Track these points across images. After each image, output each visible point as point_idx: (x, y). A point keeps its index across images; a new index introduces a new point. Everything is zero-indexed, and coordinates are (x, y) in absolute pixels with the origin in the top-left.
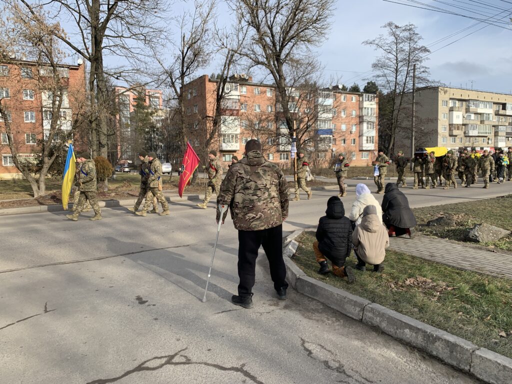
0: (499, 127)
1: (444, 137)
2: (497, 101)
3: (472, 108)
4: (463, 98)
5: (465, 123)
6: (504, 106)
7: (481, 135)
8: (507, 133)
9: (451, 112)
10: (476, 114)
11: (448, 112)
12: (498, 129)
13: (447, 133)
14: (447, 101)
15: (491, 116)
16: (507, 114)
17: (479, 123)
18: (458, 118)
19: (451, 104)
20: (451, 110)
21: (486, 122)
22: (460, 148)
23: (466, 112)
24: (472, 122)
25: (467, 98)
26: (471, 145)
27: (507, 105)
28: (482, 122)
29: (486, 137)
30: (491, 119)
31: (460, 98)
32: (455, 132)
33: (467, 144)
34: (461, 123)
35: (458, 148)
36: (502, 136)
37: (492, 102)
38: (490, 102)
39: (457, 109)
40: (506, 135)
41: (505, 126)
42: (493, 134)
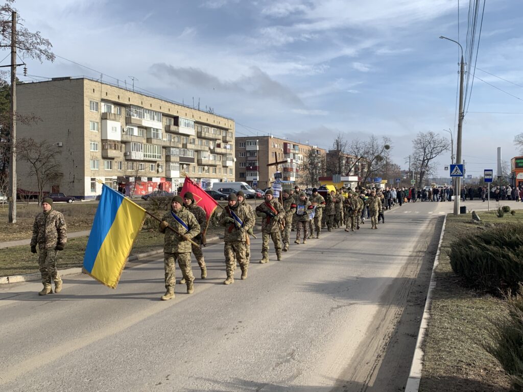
0: (172, 149)
1: (94, 160)
2: (166, 112)
3: (135, 117)
4: (121, 101)
5: (125, 139)
6: (176, 120)
7: (147, 159)
8: (181, 159)
9: (104, 121)
10: (140, 127)
11: (98, 120)
12: (170, 151)
13: (98, 153)
14: (97, 103)
15: (160, 132)
16: (180, 132)
17: (144, 141)
18: (114, 131)
19: (103, 108)
20: (104, 117)
21: (154, 141)
22: (119, 178)
23: (127, 124)
24: (134, 139)
25: (127, 102)
26: (134, 174)
27: (180, 120)
28: (149, 140)
29: (155, 162)
30: (160, 136)
31: (117, 100)
32: (111, 153)
33: (129, 172)
34: (119, 139)
35: (116, 178)
36: (175, 162)
37: (161, 113)
38: (158, 112)
39: (113, 117)
40: (180, 161)
41: (178, 148)
42: (163, 159)
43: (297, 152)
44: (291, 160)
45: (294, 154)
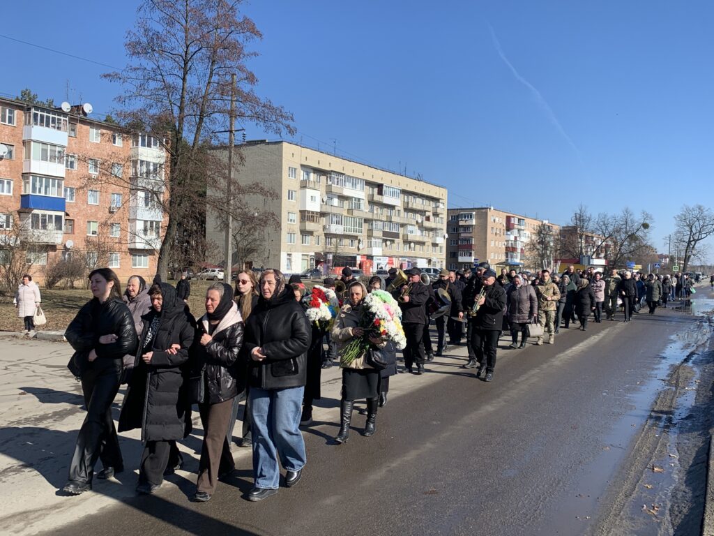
0: (374, 222)
1: (291, 234)
2: (370, 179)
3: (336, 186)
5: (324, 210)
7: (348, 233)
8: (385, 234)
11: (298, 188)
12: (372, 224)
13: (296, 226)
15: (362, 203)
17: (345, 213)
21: (356, 213)
22: (316, 254)
23: (327, 193)
24: (334, 211)
26: (333, 250)
28: (350, 211)
30: (362, 207)
31: (316, 166)
32: (310, 226)
34: (319, 211)
35: (313, 254)
36: (378, 238)
37: (364, 180)
38: (361, 179)
39: (312, 185)
40: (383, 236)
41: (381, 221)
42: (365, 233)
44: (516, 238)
45: (519, 230)
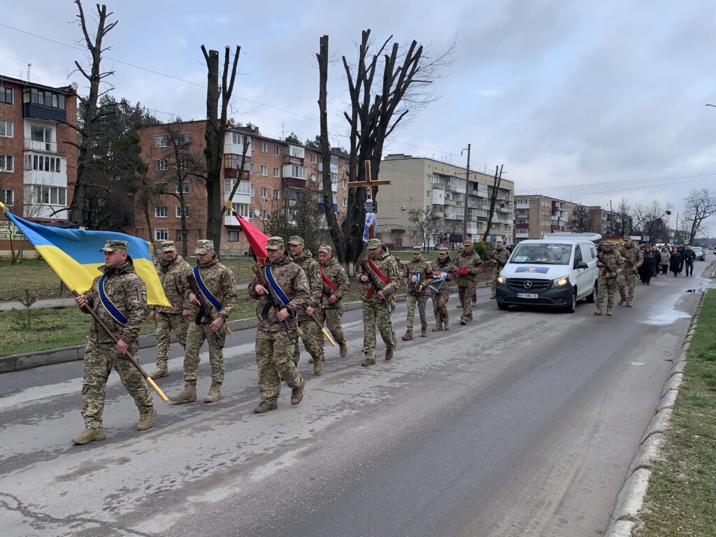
0: (473, 211)
3: (451, 185)
4: (444, 173)
6: (476, 186)
7: (458, 219)
8: (479, 218)
9: (434, 190)
10: (454, 193)
11: (431, 189)
14: (431, 176)
16: (478, 195)
17: (456, 204)
18: (441, 197)
19: (434, 180)
20: (434, 187)
22: (441, 234)
23: (446, 191)
24: (451, 203)
25: (447, 174)
27: (479, 185)
28: (459, 203)
29: (461, 221)
31: (441, 173)
33: (446, 229)
34: (443, 204)
36: (474, 221)
39: (439, 187)
40: (478, 220)
41: (476, 209)
43: (563, 210)
44: (559, 218)
45: (561, 212)
